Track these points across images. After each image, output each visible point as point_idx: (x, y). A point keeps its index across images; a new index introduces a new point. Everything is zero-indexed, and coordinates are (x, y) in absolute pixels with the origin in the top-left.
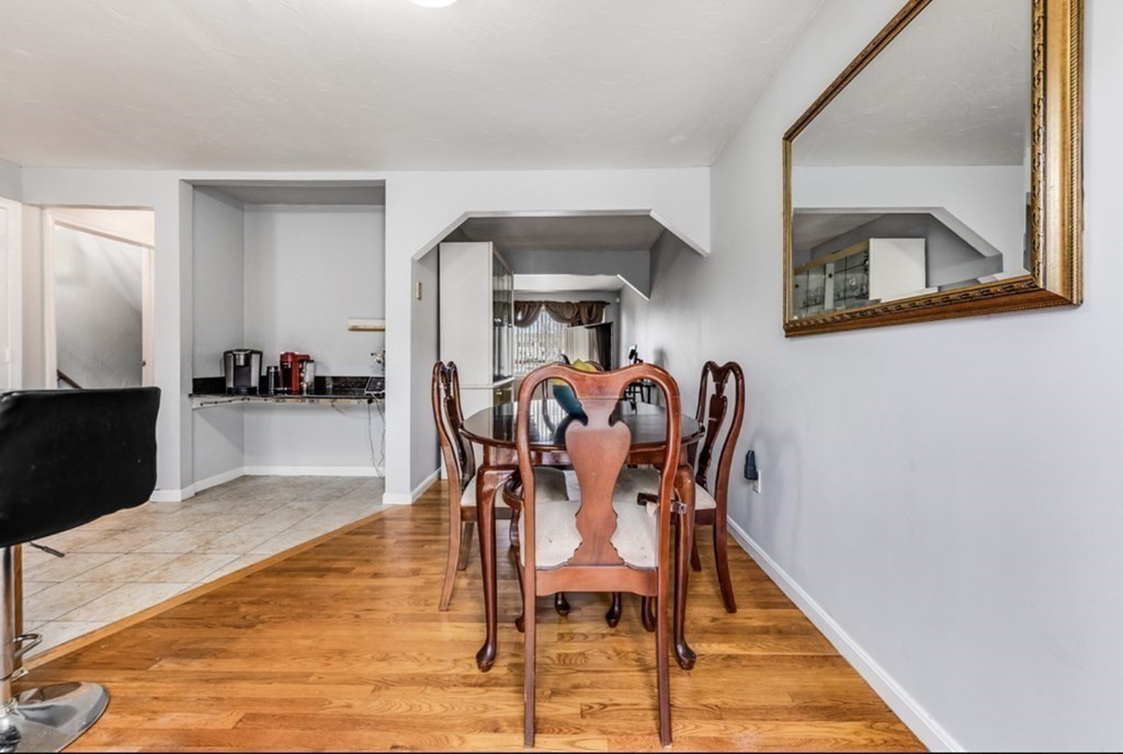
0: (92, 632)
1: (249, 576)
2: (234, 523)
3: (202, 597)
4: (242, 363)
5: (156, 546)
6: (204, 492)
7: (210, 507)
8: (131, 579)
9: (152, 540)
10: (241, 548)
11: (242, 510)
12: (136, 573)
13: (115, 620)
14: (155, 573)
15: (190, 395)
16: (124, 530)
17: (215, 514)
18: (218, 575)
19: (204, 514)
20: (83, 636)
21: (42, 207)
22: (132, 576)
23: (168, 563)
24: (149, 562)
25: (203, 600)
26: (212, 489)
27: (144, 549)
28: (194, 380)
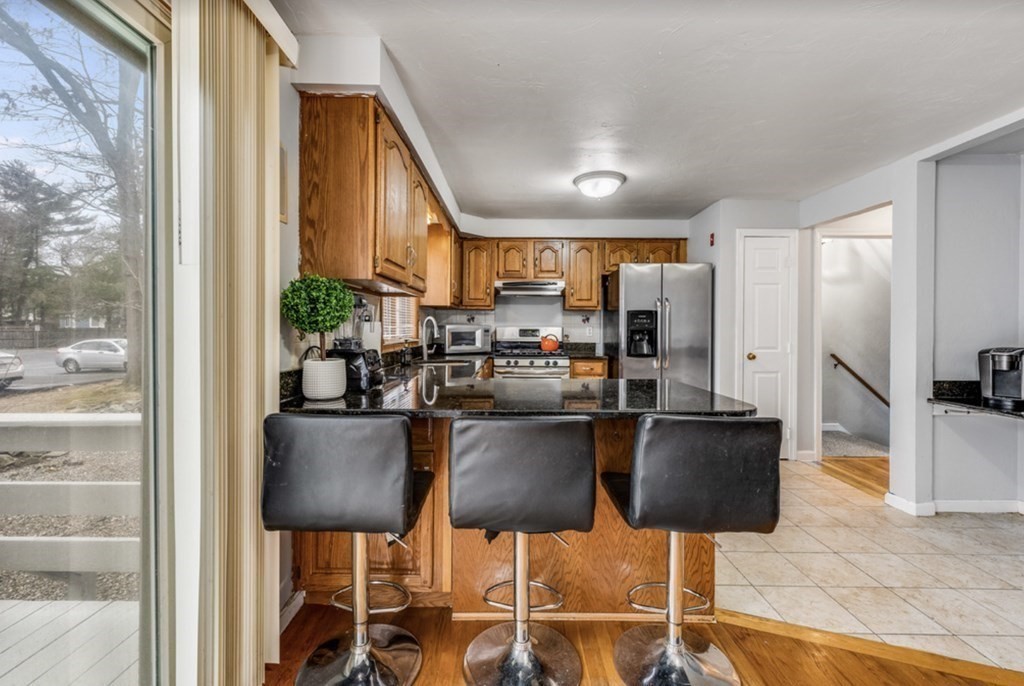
0: (768, 620)
1: (942, 674)
2: (964, 578)
3: (872, 658)
4: (1005, 366)
5: (862, 559)
6: (949, 515)
7: (946, 539)
8: (823, 585)
9: (865, 550)
10: (954, 622)
11: (988, 564)
12: (830, 580)
13: (789, 621)
14: (845, 592)
15: (929, 400)
16: (846, 525)
17: (947, 553)
18: (904, 642)
19: (933, 546)
20: (760, 618)
21: (812, 228)
22: (825, 582)
23: (862, 588)
24: (846, 574)
25: (870, 664)
26: (961, 515)
27: (851, 557)
28: (935, 383)
